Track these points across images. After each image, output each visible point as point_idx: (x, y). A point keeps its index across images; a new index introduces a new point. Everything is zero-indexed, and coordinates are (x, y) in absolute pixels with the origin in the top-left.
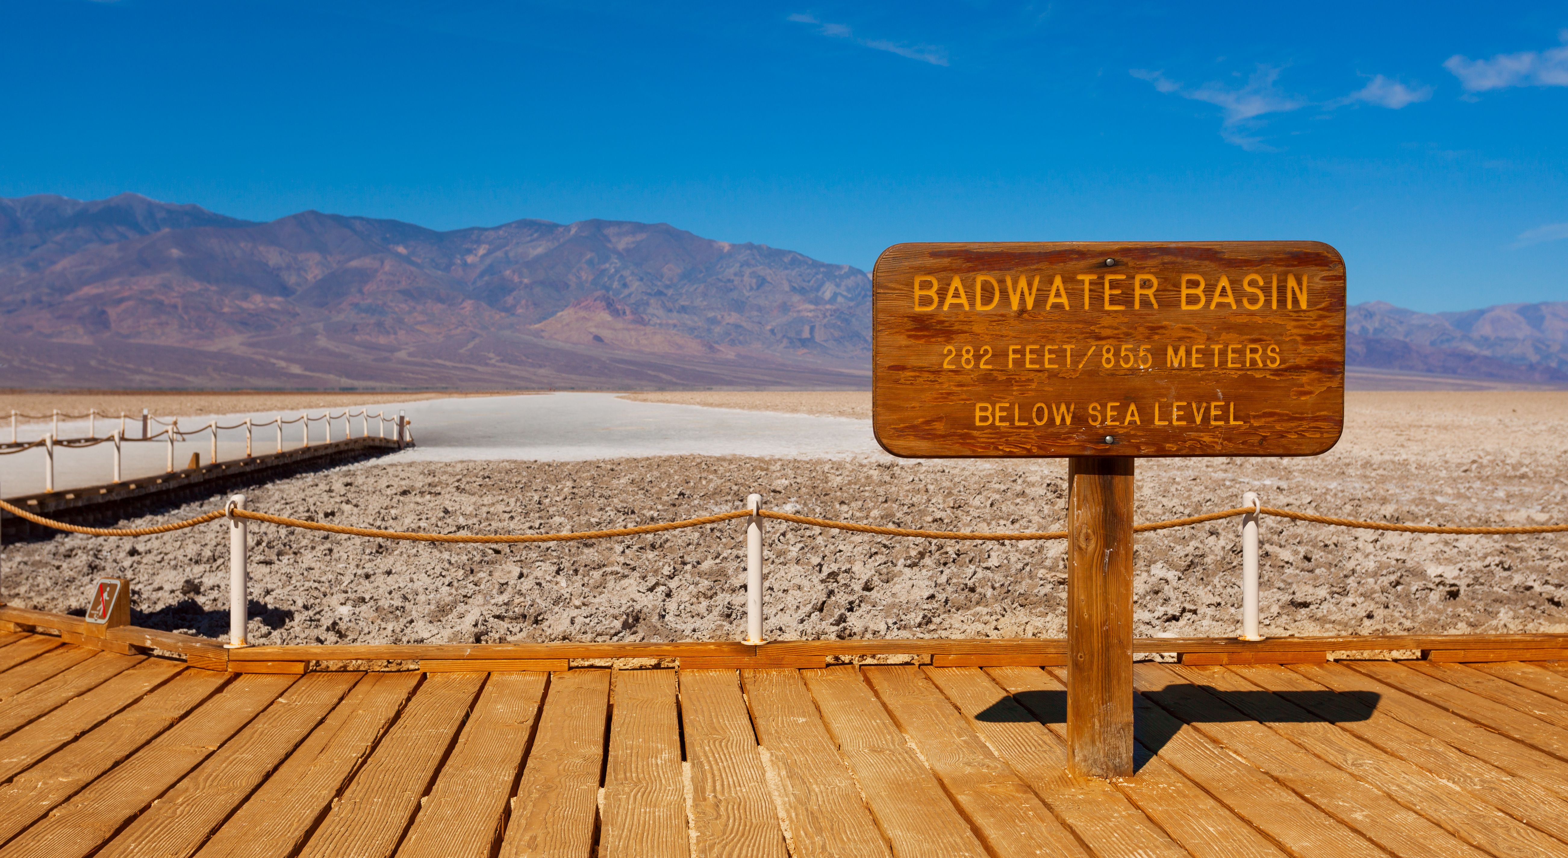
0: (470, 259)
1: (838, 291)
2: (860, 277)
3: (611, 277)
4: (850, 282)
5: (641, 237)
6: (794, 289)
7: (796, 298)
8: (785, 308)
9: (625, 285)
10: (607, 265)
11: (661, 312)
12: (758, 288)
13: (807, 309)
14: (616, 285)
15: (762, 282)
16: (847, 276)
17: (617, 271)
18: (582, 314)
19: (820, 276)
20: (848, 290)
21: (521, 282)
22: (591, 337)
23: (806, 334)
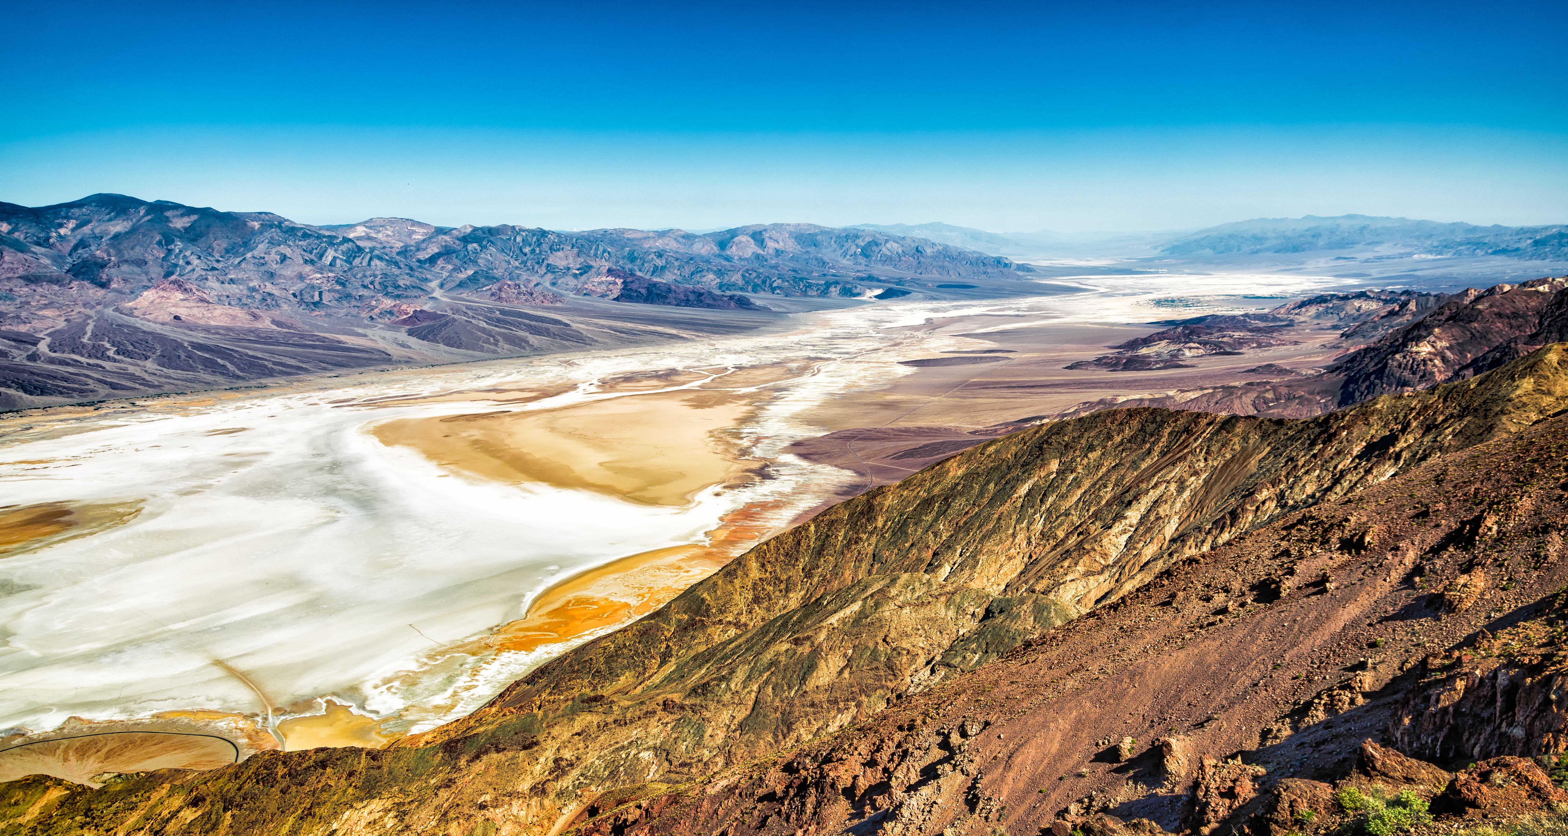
0: (62, 231)
1: (337, 255)
2: (350, 243)
3: (177, 256)
4: (344, 247)
5: (194, 217)
6: (306, 261)
7: (308, 268)
8: (301, 277)
9: (188, 263)
10: (173, 246)
11: (216, 285)
12: (282, 262)
13: (316, 278)
14: (181, 262)
15: (284, 258)
16: (342, 243)
17: (181, 251)
18: (161, 293)
19: (323, 245)
20: (343, 253)
21: (110, 260)
22: (172, 317)
23: (317, 298)
